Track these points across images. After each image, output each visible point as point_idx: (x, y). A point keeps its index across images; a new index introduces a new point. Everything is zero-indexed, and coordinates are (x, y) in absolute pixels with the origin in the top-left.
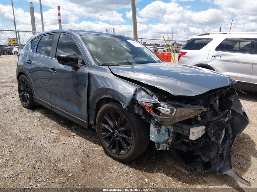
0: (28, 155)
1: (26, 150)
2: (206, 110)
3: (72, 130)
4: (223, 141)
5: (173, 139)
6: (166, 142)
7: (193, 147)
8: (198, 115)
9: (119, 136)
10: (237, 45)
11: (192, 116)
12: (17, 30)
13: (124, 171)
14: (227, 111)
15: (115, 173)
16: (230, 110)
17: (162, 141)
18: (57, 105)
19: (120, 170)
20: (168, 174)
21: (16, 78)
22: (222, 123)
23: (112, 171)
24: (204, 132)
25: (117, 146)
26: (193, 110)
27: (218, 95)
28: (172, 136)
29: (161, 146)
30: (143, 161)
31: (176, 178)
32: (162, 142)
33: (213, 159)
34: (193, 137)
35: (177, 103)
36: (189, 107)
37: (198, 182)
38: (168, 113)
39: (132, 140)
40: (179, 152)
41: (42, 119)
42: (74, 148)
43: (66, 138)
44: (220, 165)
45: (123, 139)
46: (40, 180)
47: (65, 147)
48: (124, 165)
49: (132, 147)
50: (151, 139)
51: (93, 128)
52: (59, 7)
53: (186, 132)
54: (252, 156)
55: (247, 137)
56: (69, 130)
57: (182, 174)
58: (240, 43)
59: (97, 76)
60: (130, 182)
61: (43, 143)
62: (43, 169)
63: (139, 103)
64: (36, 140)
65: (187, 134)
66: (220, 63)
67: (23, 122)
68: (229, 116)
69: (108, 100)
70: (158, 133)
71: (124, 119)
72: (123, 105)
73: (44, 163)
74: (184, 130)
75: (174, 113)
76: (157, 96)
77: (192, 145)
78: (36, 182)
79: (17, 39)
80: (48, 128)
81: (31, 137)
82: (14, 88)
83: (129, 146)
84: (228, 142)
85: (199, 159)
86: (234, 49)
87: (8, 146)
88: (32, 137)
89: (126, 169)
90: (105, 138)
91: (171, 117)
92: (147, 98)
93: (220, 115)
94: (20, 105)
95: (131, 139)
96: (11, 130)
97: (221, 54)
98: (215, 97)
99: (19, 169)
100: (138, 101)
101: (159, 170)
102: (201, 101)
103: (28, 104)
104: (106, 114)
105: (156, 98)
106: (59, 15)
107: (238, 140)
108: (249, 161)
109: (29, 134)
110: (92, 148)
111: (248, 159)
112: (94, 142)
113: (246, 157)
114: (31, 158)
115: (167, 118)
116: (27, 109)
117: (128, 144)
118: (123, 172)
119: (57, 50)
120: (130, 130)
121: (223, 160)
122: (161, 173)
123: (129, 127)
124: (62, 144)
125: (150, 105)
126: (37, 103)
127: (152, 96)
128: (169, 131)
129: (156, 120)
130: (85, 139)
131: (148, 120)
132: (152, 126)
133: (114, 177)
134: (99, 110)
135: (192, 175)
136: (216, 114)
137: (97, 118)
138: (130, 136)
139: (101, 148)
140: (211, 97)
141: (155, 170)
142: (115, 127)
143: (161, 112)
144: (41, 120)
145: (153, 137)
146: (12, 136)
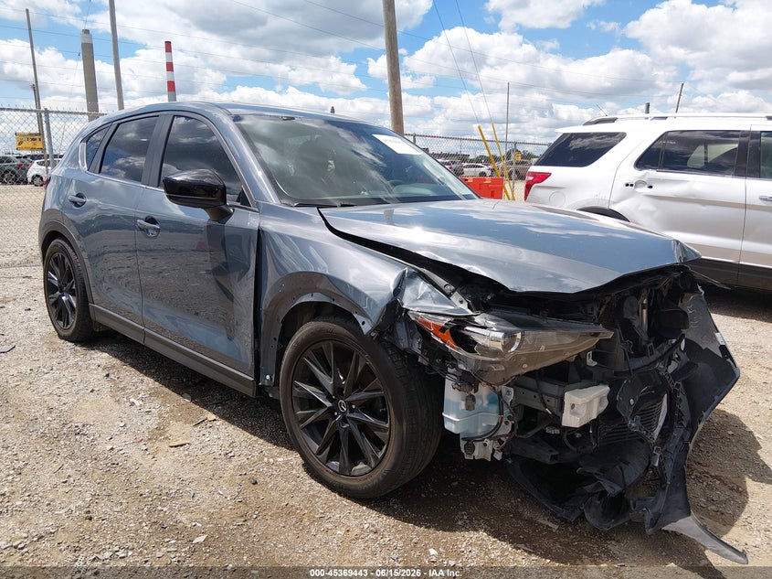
0: (72, 479)
1: (66, 466)
2: (610, 335)
3: (205, 405)
4: (661, 433)
5: (513, 425)
6: (492, 434)
7: (574, 449)
8: (587, 351)
9: (350, 418)
10: (698, 153)
11: (569, 355)
12: (42, 109)
13: (366, 526)
14: (674, 341)
15: (339, 532)
16: (680, 341)
17: (480, 432)
18: (162, 330)
19: (353, 523)
20: (497, 534)
21: (38, 251)
22: (660, 376)
23: (330, 526)
24: (606, 403)
25: (344, 451)
26: (572, 336)
27: (645, 293)
28: (509, 418)
29: (478, 445)
30: (423, 495)
31: (522, 546)
32: (479, 434)
33: (635, 485)
34: (571, 420)
35: (524, 317)
36: (560, 327)
37: (591, 556)
38: (499, 346)
39: (391, 429)
40: (531, 466)
41: (114, 373)
42: (211, 457)
43: (189, 427)
44: (654, 504)
45: (363, 427)
46: (107, 555)
47: (186, 456)
48: (365, 508)
49: (390, 450)
50: (448, 426)
51: (270, 395)
52: (168, 45)
53: (553, 402)
54: (750, 477)
55: (733, 423)
56: (196, 403)
57: (541, 532)
58: (706, 148)
59: (281, 236)
60: (385, 559)
61: (116, 443)
62: (118, 521)
63: (411, 316)
64: (97, 436)
65: (555, 410)
66: (649, 205)
67: (57, 380)
68: (679, 358)
69: (317, 310)
70: (469, 407)
71: (366, 366)
72: (363, 323)
73: (121, 504)
74: (546, 398)
75: (517, 344)
76: (463, 294)
77: (569, 445)
78: (94, 559)
79: (41, 134)
80: (132, 400)
81: (80, 425)
82: (31, 283)
83: (381, 449)
84: (677, 434)
85: (593, 485)
86: (689, 164)
87: (10, 453)
88: (84, 426)
89: (371, 518)
90: (308, 427)
91: (508, 358)
92: (435, 301)
93: (652, 353)
94: (47, 330)
95: (387, 425)
96: (21, 406)
97: (651, 179)
98: (638, 298)
99: (43, 523)
100: (407, 310)
101: (471, 520)
102: (596, 309)
103: (74, 326)
104: (309, 353)
105: (461, 302)
106: (170, 67)
107: (706, 431)
108: (743, 493)
109: (74, 418)
110: (266, 459)
111: (738, 487)
112: (274, 439)
113: (733, 480)
114: (80, 489)
115: (493, 359)
116: (69, 344)
117: (378, 444)
118: (362, 529)
119: (164, 165)
120: (383, 398)
121: (664, 489)
122: (476, 530)
123: (379, 390)
124: (176, 446)
125: (443, 321)
126: (100, 324)
127: (449, 296)
128: (499, 400)
129: (462, 366)
130: (246, 430)
131: (437, 369)
132: (449, 384)
133: (333, 545)
134: (288, 340)
135: (571, 537)
136: (639, 352)
137: (283, 366)
138: (384, 417)
139: (295, 459)
140: (625, 298)
141: (460, 523)
142: (339, 390)
143: (475, 343)
144: (112, 376)
145: (453, 420)
146: (23, 424)
